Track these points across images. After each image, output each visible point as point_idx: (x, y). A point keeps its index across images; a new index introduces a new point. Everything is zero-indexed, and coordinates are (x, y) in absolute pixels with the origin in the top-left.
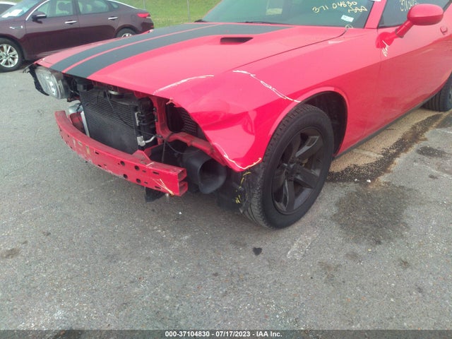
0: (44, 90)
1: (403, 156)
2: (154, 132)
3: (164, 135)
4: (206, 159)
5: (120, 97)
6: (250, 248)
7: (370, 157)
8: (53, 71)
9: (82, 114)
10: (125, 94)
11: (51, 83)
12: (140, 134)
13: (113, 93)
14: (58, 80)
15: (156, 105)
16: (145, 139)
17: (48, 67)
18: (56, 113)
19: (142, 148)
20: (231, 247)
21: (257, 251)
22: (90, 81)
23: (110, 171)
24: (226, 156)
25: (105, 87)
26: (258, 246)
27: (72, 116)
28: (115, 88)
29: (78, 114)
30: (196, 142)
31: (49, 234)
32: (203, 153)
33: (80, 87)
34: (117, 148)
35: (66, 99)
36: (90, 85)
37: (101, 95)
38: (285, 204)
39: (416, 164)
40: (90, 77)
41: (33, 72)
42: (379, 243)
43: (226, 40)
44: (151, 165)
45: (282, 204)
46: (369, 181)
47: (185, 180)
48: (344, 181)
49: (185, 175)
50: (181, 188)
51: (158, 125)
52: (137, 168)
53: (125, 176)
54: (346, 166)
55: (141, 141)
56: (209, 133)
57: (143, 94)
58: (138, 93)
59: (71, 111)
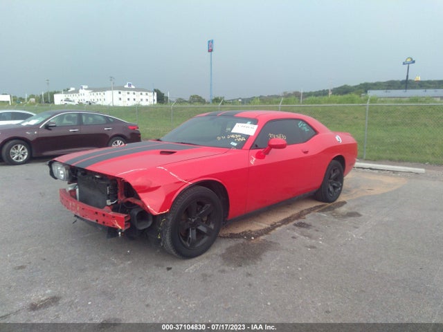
0: (55, 176)
1: (284, 226)
2: (117, 198)
3: (122, 199)
4: (140, 210)
5: (101, 179)
6: (165, 268)
7: (261, 226)
8: (64, 164)
9: (77, 190)
10: (104, 177)
11: (61, 172)
12: (109, 199)
13: (98, 177)
14: (66, 169)
15: (119, 183)
16: (112, 202)
17: (63, 162)
18: (60, 190)
19: (109, 206)
20: (154, 267)
21: (169, 269)
22: (86, 170)
23: (89, 219)
24: (149, 207)
25: (93, 173)
26: (170, 266)
27: (70, 191)
28: (99, 174)
29: (75, 190)
30: (137, 202)
31: (44, 259)
32: (139, 206)
33: (79, 174)
34: (94, 206)
35: (67, 182)
36: (86, 172)
37: (90, 178)
38: (189, 242)
39: (288, 231)
40: (86, 168)
41: (50, 165)
42: (241, 266)
43: (162, 153)
44: (111, 213)
45: (187, 243)
46: (253, 238)
47: (129, 221)
48: (239, 238)
49: (129, 219)
50: (125, 225)
51: (119, 194)
52: (104, 215)
53: (97, 221)
54: (244, 230)
55: (109, 202)
56: (141, 195)
57: (113, 176)
58: (110, 176)
59: (70, 189)
